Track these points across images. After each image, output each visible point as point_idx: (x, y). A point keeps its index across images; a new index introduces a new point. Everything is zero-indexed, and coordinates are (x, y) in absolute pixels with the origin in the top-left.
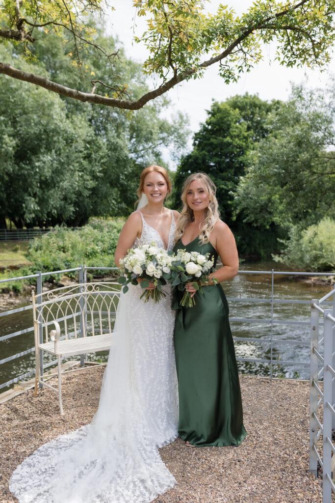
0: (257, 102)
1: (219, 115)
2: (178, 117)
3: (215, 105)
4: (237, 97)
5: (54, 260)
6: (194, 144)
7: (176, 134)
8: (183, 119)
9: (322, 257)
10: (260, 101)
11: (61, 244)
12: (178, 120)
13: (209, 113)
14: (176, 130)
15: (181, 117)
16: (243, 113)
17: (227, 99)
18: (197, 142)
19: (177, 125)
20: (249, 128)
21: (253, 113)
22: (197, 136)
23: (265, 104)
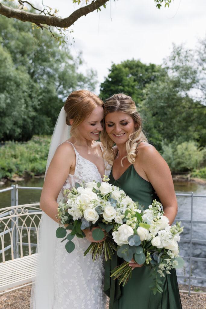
0: (140, 64)
1: (116, 72)
2: (90, 72)
3: (114, 65)
4: (128, 61)
5: (8, 164)
6: (101, 90)
7: (89, 83)
8: (93, 74)
9: (183, 163)
10: (141, 64)
11: (13, 153)
12: (90, 73)
13: (110, 70)
14: (89, 80)
15: (92, 72)
16: (132, 71)
17: (121, 62)
18: (102, 89)
19: (90, 78)
20: (135, 81)
21: (137, 71)
22: (102, 85)
23: (145, 66)
